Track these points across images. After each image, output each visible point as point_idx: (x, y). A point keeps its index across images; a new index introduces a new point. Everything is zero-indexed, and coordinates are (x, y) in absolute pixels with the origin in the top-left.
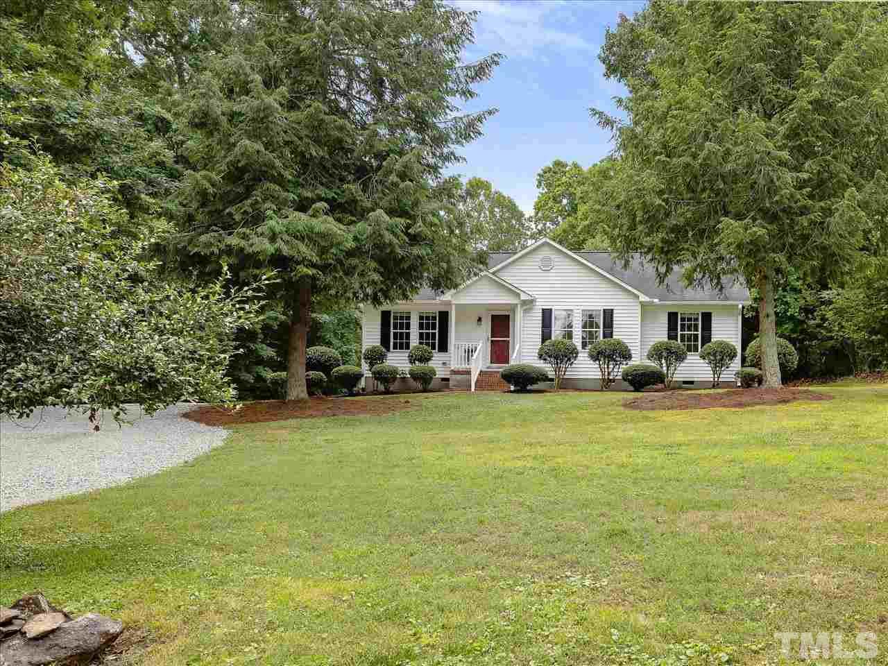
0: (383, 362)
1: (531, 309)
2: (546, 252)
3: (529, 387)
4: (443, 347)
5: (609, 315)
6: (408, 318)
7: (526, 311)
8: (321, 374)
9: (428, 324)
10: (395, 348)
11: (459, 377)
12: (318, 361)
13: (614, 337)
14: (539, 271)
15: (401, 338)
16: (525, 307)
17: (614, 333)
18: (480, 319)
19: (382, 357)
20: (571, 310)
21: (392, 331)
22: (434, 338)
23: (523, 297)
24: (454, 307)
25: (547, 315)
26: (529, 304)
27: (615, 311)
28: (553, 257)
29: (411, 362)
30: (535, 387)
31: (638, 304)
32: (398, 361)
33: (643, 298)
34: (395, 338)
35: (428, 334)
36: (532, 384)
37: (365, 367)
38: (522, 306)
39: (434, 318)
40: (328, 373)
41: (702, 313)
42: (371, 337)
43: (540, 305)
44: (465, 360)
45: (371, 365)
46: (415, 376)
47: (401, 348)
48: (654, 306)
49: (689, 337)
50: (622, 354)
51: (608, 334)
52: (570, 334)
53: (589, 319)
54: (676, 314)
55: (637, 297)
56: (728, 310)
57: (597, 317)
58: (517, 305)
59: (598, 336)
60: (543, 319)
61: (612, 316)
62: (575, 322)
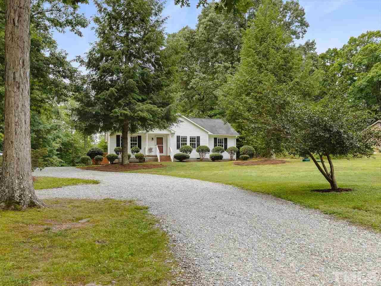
1: (173, 136)
3: (184, 160)
4: (140, 148)
5: (198, 138)
9: (134, 140)
11: (150, 158)
17: (200, 144)
18: (153, 139)
20: (187, 136)
22: (136, 145)
23: (172, 132)
24: (147, 134)
25: (178, 137)
26: (173, 134)
29: (133, 153)
30: (185, 160)
31: (208, 135)
33: (210, 133)
35: (134, 143)
36: (184, 159)
38: (171, 135)
39: (136, 138)
43: (176, 135)
46: (137, 158)
48: (210, 136)
49: (221, 145)
50: (208, 150)
51: (198, 145)
52: (186, 144)
53: (192, 139)
54: (216, 138)
55: (208, 133)
56: (232, 137)
57: (195, 139)
58: (169, 134)
59: (195, 145)
60: (177, 139)
61: (199, 138)
62: (188, 140)
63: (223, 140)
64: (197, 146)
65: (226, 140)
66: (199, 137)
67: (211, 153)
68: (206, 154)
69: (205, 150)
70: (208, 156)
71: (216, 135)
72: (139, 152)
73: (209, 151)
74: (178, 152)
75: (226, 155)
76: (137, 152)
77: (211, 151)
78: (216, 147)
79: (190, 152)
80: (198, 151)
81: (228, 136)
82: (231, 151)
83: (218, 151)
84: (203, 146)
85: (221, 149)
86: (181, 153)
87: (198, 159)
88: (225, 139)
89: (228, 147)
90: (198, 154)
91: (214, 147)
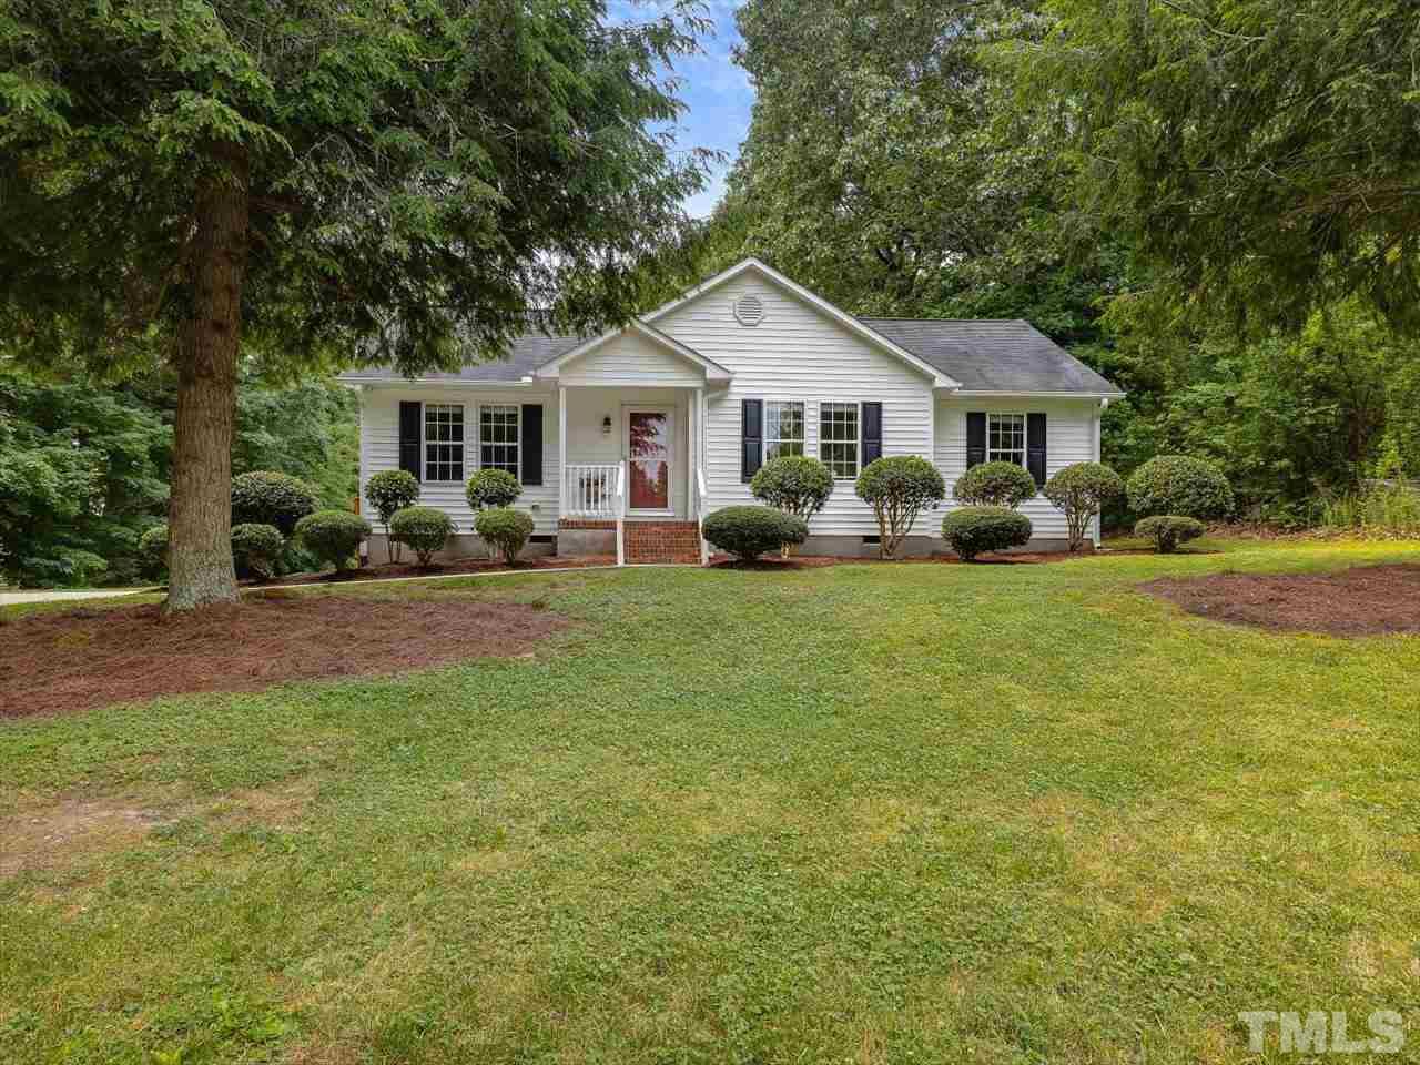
0: (407, 505)
1: (719, 400)
2: (750, 289)
4: (533, 475)
5: (873, 412)
6: (459, 417)
7: (712, 404)
8: (272, 529)
9: (499, 430)
10: (431, 476)
11: (577, 534)
12: (263, 502)
13: (884, 456)
14: (736, 325)
15: (445, 457)
16: (710, 396)
17: (884, 449)
18: (607, 421)
19: (408, 494)
20: (802, 404)
21: (424, 443)
22: (513, 457)
23: (711, 373)
24: (563, 392)
25: (752, 412)
26: (718, 389)
27: (884, 407)
28: (762, 298)
29: (473, 506)
31: (929, 394)
32: (445, 502)
33: (942, 381)
34: (431, 456)
35: (444, 449)
36: (768, 549)
37: (369, 513)
38: (705, 393)
39: (512, 417)
40: (287, 530)
41: (1030, 415)
42: (377, 454)
43: (738, 393)
44: (589, 501)
45: (386, 511)
46: (489, 533)
47: (444, 476)
48: (942, 401)
49: (1005, 457)
50: (932, 488)
51: (873, 451)
52: (798, 449)
53: (836, 421)
54: (982, 416)
55: (931, 380)
56: (1075, 409)
57: (851, 416)
58: (693, 390)
59: (852, 456)
60: (745, 421)
61: (879, 418)
62: (807, 427)
63: (1018, 427)
64: (865, 463)
65: (1038, 422)
66: (879, 405)
67: (950, 505)
68: (921, 512)
69: (917, 485)
70: (929, 522)
71: (979, 395)
72: (511, 499)
73: (937, 492)
74: (741, 497)
75: (1043, 516)
76: (505, 498)
77: (948, 495)
78: (979, 469)
79: (820, 496)
80: (869, 493)
81: (1053, 400)
82: (1071, 494)
83: (991, 491)
84: (899, 462)
85: (1011, 480)
86: (761, 503)
87: (868, 539)
88: (1031, 417)
89: (1055, 466)
90: (867, 509)
91: (969, 467)
